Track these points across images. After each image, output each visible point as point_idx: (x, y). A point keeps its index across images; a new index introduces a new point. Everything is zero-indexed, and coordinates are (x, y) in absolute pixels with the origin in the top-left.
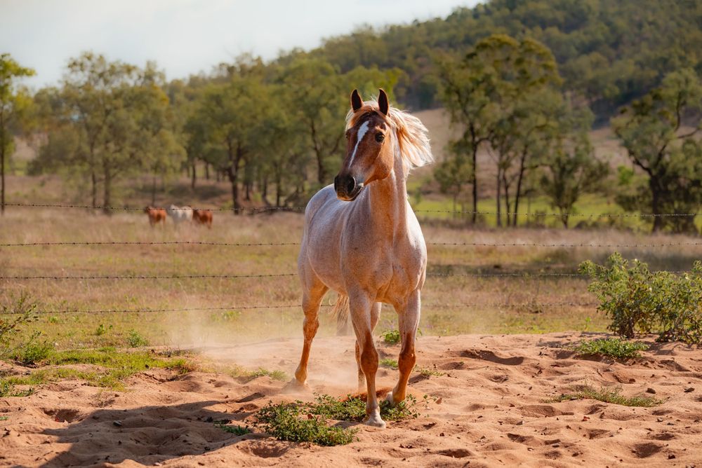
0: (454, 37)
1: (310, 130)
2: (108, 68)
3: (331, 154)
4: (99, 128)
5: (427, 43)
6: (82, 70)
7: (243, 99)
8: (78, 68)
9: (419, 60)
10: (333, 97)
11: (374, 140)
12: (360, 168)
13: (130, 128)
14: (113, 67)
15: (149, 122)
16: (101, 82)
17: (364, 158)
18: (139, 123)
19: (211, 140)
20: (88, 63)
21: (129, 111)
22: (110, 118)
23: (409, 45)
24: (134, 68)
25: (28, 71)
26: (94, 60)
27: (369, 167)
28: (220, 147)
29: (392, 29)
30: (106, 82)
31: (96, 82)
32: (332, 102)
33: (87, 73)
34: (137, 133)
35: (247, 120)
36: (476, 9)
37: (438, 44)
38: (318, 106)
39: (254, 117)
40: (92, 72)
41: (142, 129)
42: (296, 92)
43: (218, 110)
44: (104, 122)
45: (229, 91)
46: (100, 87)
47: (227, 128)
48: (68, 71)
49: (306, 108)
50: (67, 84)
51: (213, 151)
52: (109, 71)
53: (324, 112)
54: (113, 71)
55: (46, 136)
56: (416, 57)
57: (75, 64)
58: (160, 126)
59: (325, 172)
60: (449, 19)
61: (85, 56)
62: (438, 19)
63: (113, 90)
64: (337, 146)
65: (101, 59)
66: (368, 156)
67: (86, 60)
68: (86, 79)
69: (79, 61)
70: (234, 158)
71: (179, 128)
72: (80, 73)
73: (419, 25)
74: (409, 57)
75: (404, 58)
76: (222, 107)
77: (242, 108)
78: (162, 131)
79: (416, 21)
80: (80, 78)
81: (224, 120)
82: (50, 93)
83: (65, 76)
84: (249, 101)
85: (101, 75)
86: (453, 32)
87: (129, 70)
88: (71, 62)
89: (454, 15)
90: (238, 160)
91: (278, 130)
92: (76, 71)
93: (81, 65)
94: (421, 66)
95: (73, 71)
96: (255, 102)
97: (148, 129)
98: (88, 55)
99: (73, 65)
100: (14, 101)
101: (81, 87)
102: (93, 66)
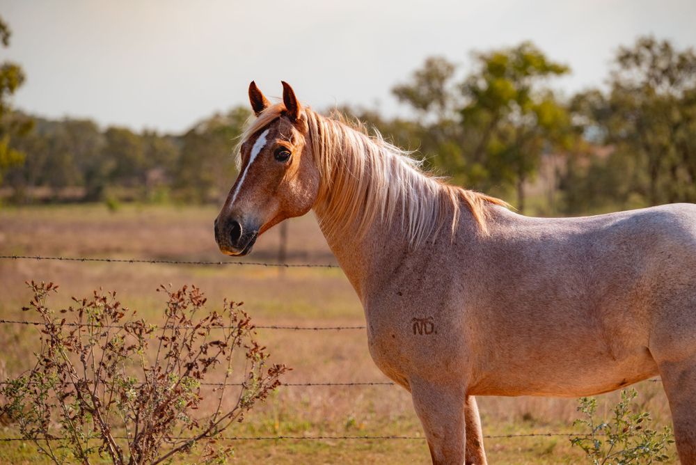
2: (675, 60)
4: (664, 150)
6: (638, 64)
8: (630, 61)
11: (273, 159)
12: (250, 205)
14: (682, 58)
16: (666, 82)
17: (258, 190)
20: (647, 54)
22: (681, 134)
25: (561, 67)
26: (656, 50)
27: (268, 200)
30: (673, 81)
31: (658, 82)
33: (645, 67)
40: (653, 66)
44: (672, 140)
46: (663, 89)
48: (617, 67)
50: (617, 86)
52: (677, 65)
54: (684, 65)
55: (562, 160)
57: (627, 55)
61: (642, 44)
63: (685, 92)
65: (666, 48)
66: (265, 184)
67: (643, 50)
68: (643, 77)
69: (634, 51)
72: (635, 69)
80: (636, 76)
82: (592, 99)
83: (613, 74)
85: (666, 72)
88: (623, 54)
92: (629, 66)
93: (637, 56)
95: (625, 67)
98: (647, 43)
99: (627, 58)
100: (538, 112)
101: (639, 90)
102: (655, 58)
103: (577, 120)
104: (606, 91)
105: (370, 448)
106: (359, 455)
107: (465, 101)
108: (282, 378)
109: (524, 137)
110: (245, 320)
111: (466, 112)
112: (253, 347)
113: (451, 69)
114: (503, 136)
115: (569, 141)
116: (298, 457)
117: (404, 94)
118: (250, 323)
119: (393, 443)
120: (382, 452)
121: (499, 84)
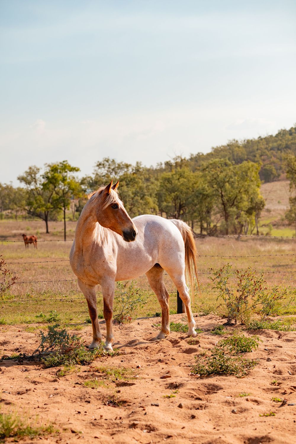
0: (280, 145)
1: (220, 195)
2: (117, 166)
3: (231, 206)
5: (266, 148)
6: (104, 167)
7: (182, 180)
8: (102, 166)
9: (263, 157)
10: (231, 177)
13: (129, 196)
14: (119, 165)
15: (138, 192)
16: (114, 174)
18: (133, 193)
19: (166, 201)
20: (107, 164)
21: (128, 187)
23: (257, 150)
24: (130, 165)
25: (77, 169)
26: (110, 162)
28: (170, 204)
29: (248, 142)
30: (116, 173)
31: (111, 173)
32: (231, 180)
33: (106, 169)
34: (133, 199)
35: (185, 190)
36: (290, 131)
37: (272, 149)
38: (224, 182)
39: (188, 189)
40: (109, 168)
41: (135, 196)
42: (213, 175)
43: (169, 185)
45: (174, 176)
46: (113, 176)
47: (173, 195)
48: (97, 168)
49: (218, 184)
50: (97, 175)
51: (167, 206)
52: (117, 167)
53: (227, 185)
54: (120, 167)
55: (77, 201)
56: (261, 156)
57: (100, 164)
58: (144, 195)
59: (228, 216)
60: (277, 136)
61: (105, 160)
62: (271, 136)
63: (120, 176)
64: (234, 202)
65: (113, 161)
67: (106, 162)
68: (106, 172)
69: (103, 163)
70: (178, 210)
71: (154, 195)
72: (103, 169)
73: (262, 139)
74: (258, 156)
75: (255, 156)
76: (171, 184)
77: (182, 184)
78: (146, 197)
79: (260, 137)
80: (103, 171)
81: (173, 190)
82: (88, 179)
83: (95, 170)
84: (185, 180)
85: (113, 170)
86: (279, 142)
87: (127, 166)
88: (98, 163)
89: (279, 133)
90: (180, 211)
91: (204, 195)
92: (101, 168)
93: (103, 165)
94: (264, 160)
95: (99, 168)
96: (188, 181)
97: (138, 196)
98: (107, 160)
99: (99, 165)
100: (69, 184)
101: (104, 176)
102: (109, 165)
103: (83, 187)
104: (93, 176)
105: (37, 304)
106: (34, 306)
107: (43, 181)
108: (16, 281)
109: (65, 193)
110: (3, 261)
111: (44, 185)
112: (5, 270)
113: (38, 169)
114: (57, 193)
115: (81, 195)
116: (13, 308)
117: (22, 179)
118: (5, 262)
119: (45, 302)
120: (42, 305)
121: (56, 174)
